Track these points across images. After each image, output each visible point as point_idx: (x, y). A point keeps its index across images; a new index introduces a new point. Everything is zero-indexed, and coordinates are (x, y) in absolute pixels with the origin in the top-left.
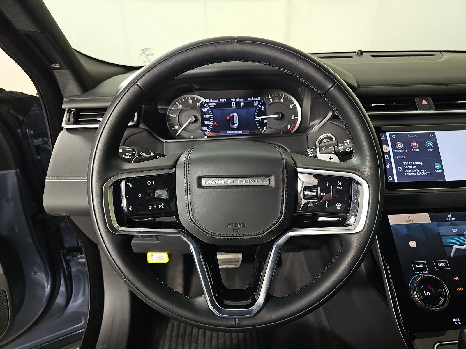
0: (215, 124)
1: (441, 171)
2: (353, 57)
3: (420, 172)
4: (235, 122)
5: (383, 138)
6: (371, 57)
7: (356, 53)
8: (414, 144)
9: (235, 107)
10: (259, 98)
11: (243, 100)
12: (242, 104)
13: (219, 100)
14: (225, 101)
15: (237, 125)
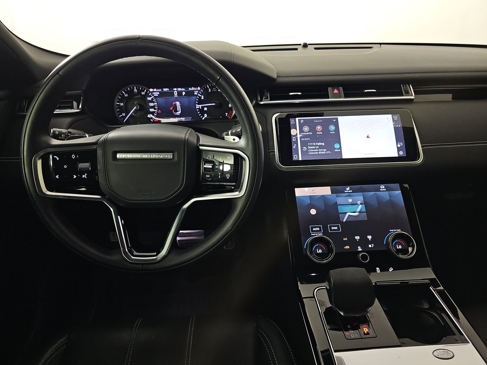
0: (160, 111)
1: (340, 150)
2: (297, 50)
3: (321, 151)
4: (178, 110)
5: (293, 122)
6: (314, 49)
7: (302, 46)
8: (319, 128)
9: (177, 96)
10: (199, 87)
11: (184, 89)
12: (184, 93)
13: (162, 90)
14: (168, 90)
15: (180, 112)
